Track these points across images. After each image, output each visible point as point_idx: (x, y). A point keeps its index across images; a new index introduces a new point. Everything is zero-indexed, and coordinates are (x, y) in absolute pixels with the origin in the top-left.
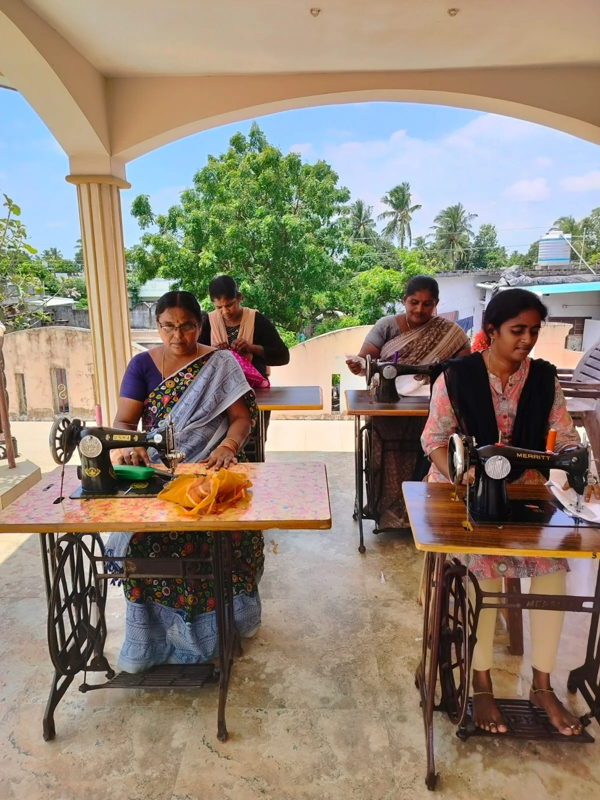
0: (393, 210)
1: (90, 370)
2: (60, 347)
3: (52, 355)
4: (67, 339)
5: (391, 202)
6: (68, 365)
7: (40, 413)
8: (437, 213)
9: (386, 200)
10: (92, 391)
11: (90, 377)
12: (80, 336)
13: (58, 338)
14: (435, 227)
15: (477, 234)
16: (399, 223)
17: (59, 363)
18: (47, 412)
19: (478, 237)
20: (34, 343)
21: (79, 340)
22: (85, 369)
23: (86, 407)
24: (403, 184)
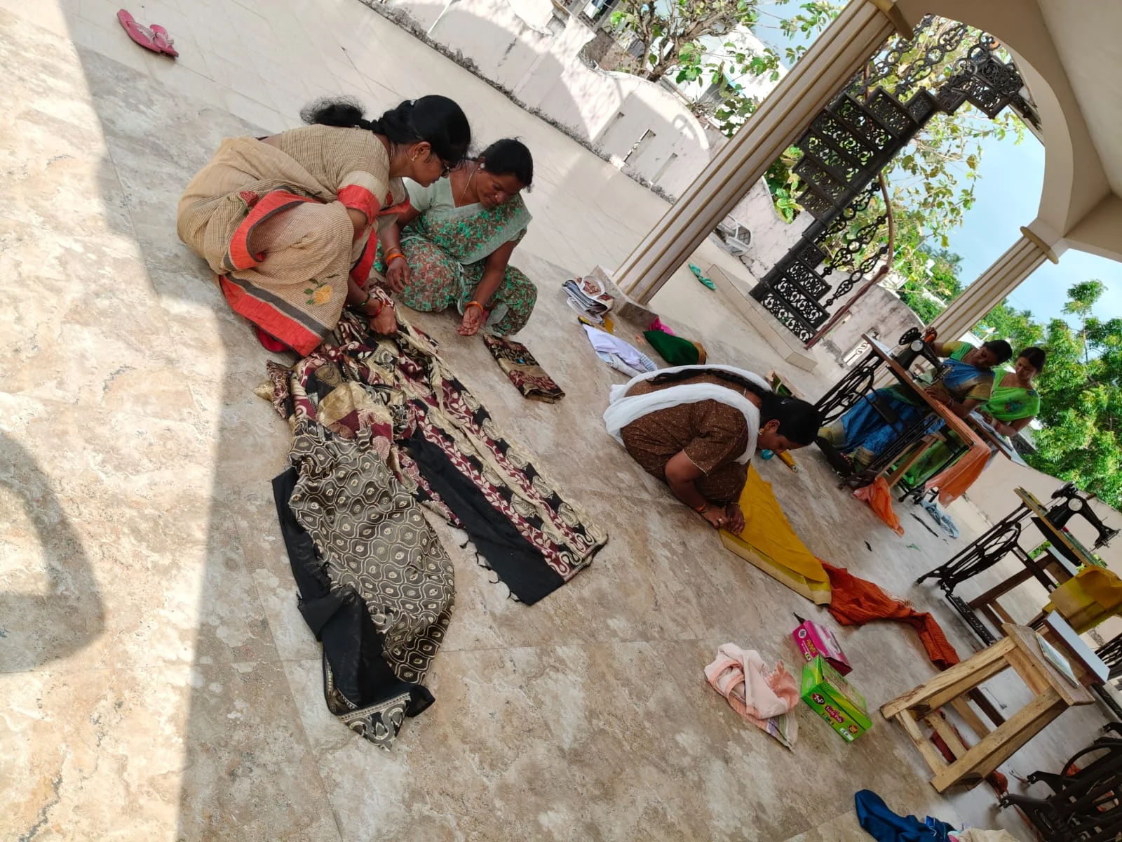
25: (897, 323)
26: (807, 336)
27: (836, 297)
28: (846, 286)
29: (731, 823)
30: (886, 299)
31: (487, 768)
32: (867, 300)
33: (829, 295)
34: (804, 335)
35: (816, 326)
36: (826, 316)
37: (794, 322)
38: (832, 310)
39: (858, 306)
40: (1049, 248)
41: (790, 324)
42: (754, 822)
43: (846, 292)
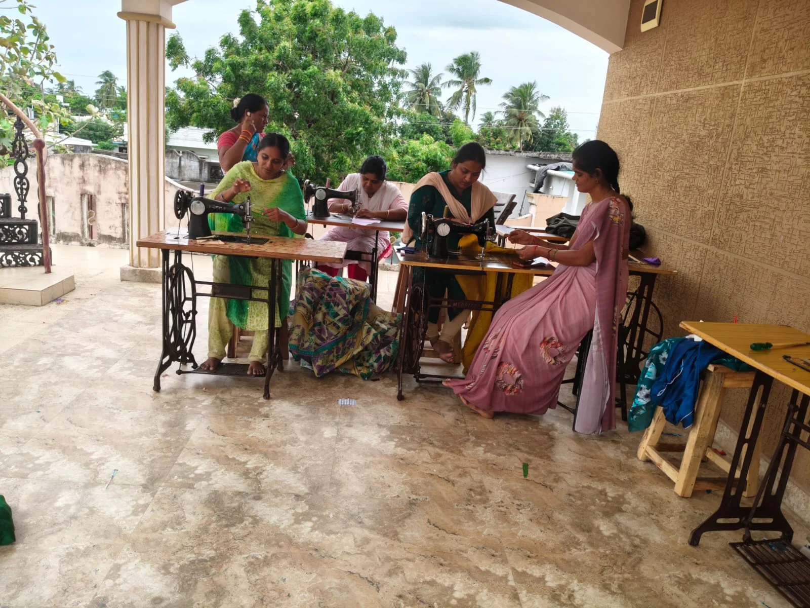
0: (459, 80)
1: (120, 198)
2: (92, 173)
3: (84, 181)
4: (100, 166)
5: (458, 71)
6: (99, 192)
7: (68, 236)
8: (508, 90)
9: (452, 70)
10: (120, 220)
11: (120, 206)
12: (113, 165)
13: (92, 165)
14: (504, 104)
15: (547, 116)
16: (465, 94)
17: (90, 189)
18: (75, 236)
19: (548, 119)
20: (68, 168)
21: (112, 169)
22: (116, 197)
23: (114, 235)
24: (472, 53)
25: (97, 174)
26: (37, 259)
27: (23, 200)
28: (21, 183)
29: (288, 515)
30: (66, 162)
31: (252, 560)
32: (51, 175)
33: (15, 204)
34: (32, 260)
35: (33, 241)
36: (33, 225)
37: (9, 257)
38: (32, 214)
39: (50, 186)
40: (158, 17)
41: (9, 262)
42: (298, 500)
43: (27, 189)
